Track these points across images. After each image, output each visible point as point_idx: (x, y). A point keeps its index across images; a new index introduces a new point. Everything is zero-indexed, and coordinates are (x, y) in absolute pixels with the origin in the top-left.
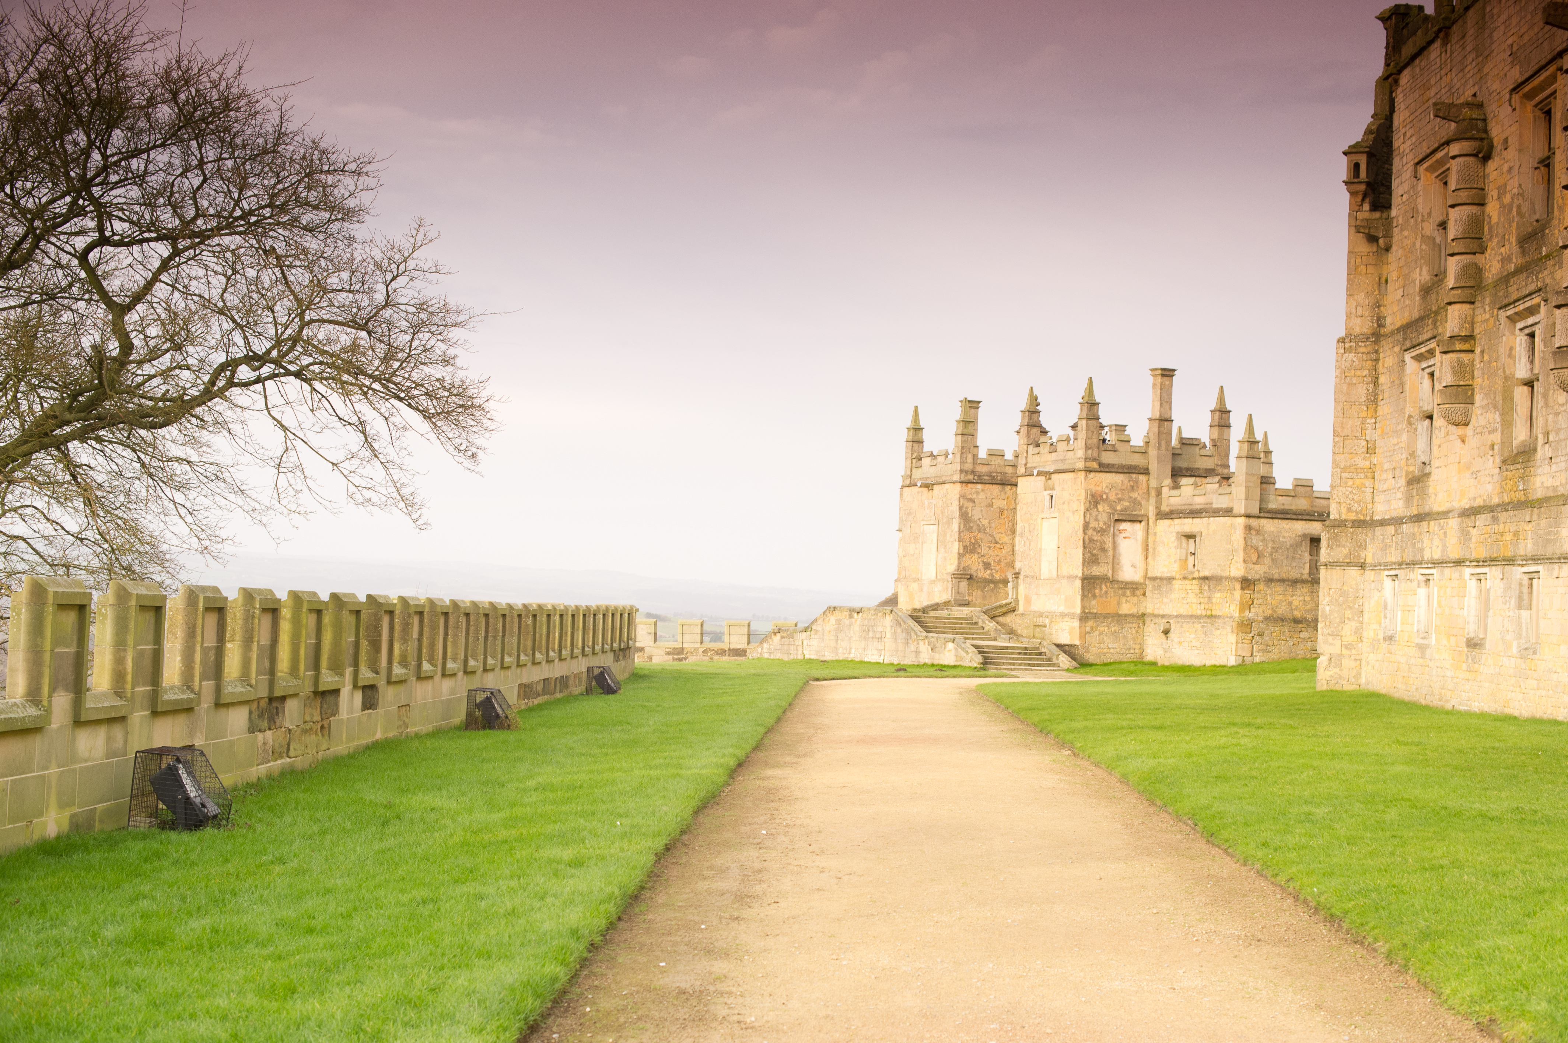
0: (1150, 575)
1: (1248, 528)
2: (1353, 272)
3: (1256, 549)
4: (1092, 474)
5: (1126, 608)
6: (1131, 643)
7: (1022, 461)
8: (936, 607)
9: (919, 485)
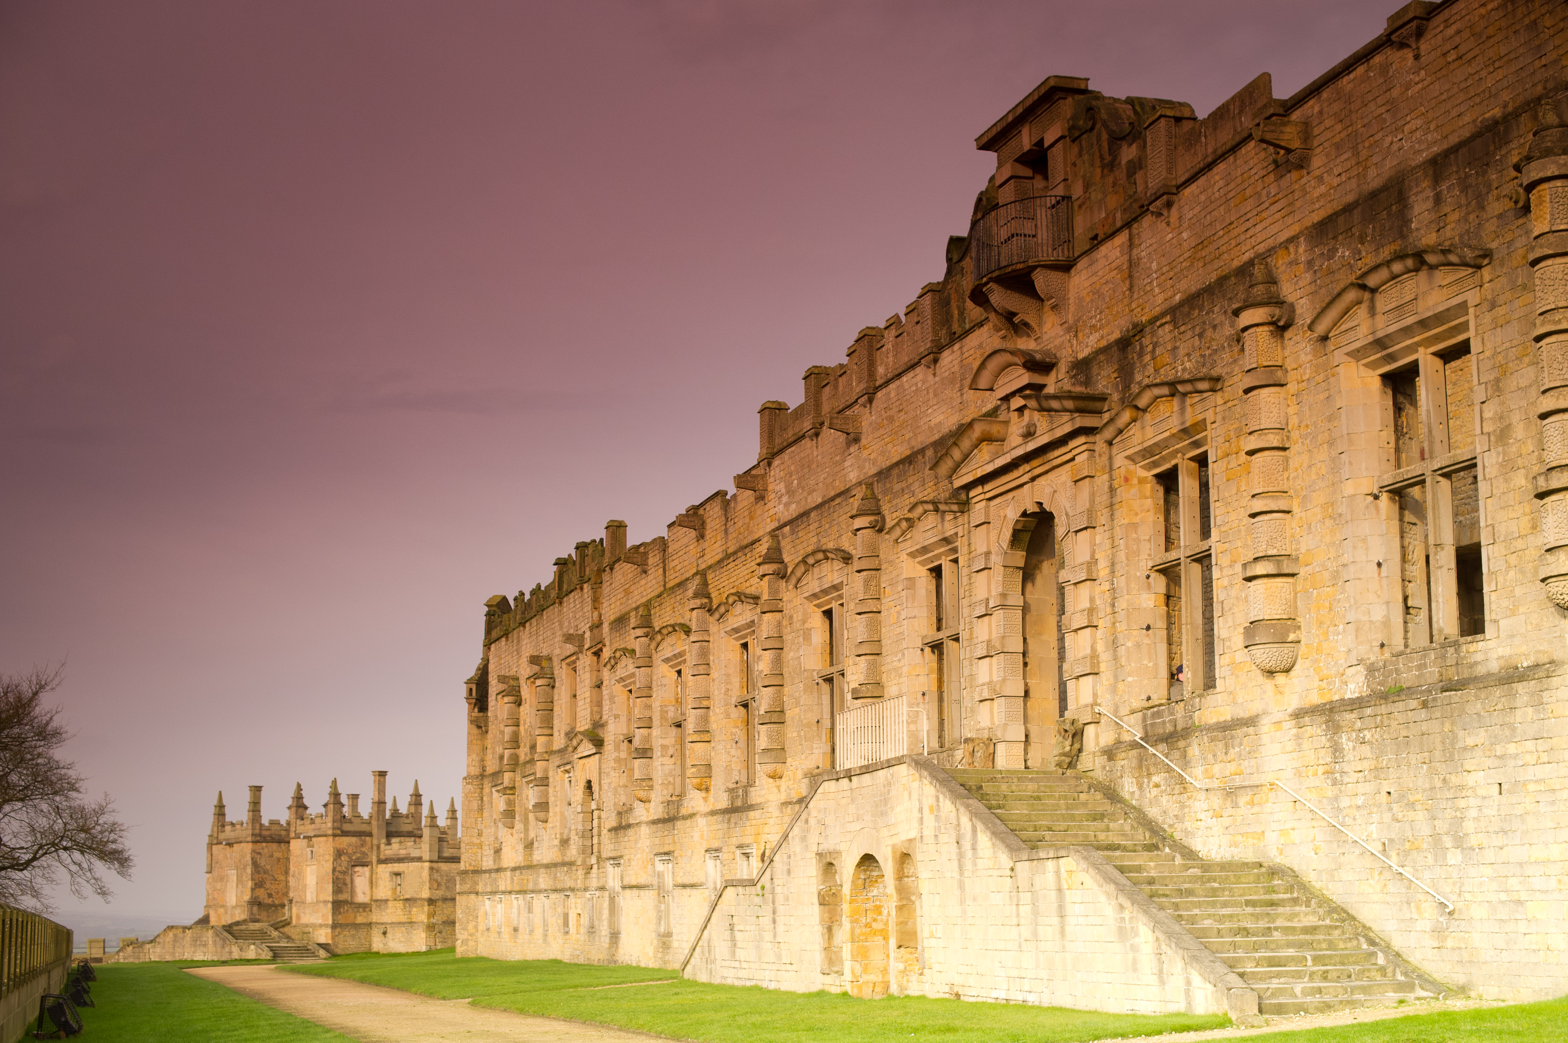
0: (374, 898)
1: (431, 869)
2: (470, 743)
3: (436, 881)
4: (337, 838)
5: (360, 919)
6: (363, 941)
7: (292, 829)
8: (237, 923)
9: (224, 843)
